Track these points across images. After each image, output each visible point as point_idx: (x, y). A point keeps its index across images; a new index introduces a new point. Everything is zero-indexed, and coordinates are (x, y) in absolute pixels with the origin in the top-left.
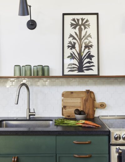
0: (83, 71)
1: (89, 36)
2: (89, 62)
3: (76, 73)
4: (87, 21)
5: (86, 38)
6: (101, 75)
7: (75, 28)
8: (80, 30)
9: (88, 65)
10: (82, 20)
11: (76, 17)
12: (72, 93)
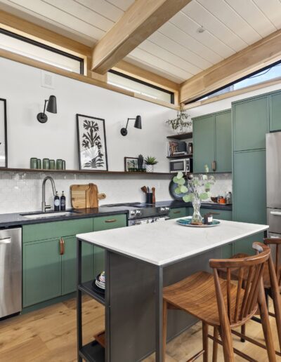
0: (95, 167)
1: (99, 137)
2: (99, 160)
3: (90, 168)
4: (96, 124)
5: (96, 139)
6: (109, 170)
7: (87, 129)
8: (92, 131)
9: (99, 162)
10: (93, 123)
11: (88, 119)
12: (79, 186)
